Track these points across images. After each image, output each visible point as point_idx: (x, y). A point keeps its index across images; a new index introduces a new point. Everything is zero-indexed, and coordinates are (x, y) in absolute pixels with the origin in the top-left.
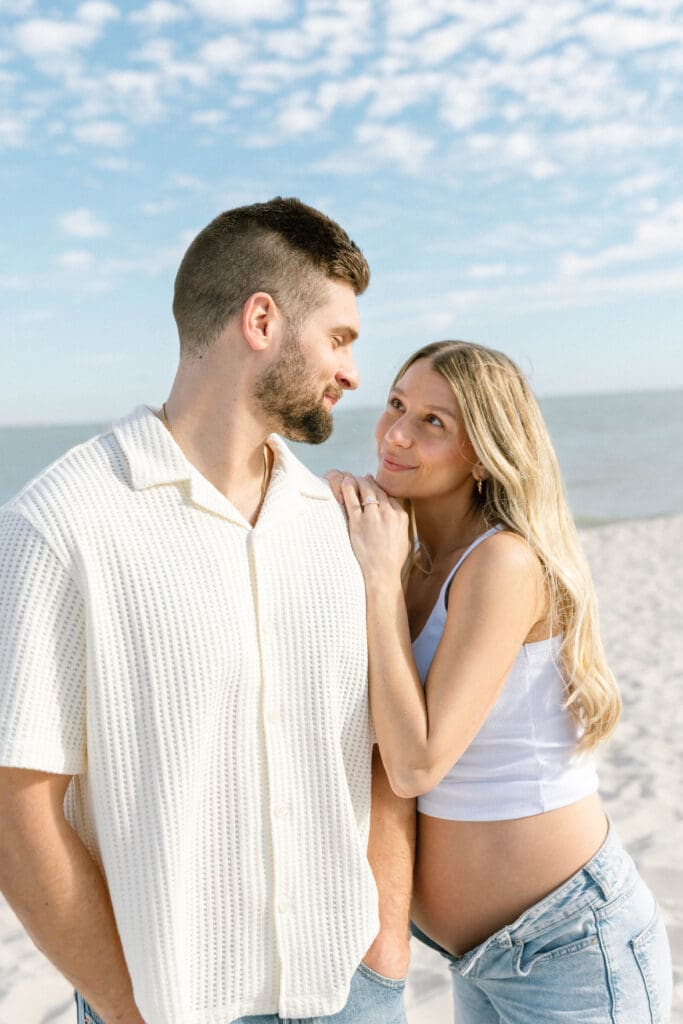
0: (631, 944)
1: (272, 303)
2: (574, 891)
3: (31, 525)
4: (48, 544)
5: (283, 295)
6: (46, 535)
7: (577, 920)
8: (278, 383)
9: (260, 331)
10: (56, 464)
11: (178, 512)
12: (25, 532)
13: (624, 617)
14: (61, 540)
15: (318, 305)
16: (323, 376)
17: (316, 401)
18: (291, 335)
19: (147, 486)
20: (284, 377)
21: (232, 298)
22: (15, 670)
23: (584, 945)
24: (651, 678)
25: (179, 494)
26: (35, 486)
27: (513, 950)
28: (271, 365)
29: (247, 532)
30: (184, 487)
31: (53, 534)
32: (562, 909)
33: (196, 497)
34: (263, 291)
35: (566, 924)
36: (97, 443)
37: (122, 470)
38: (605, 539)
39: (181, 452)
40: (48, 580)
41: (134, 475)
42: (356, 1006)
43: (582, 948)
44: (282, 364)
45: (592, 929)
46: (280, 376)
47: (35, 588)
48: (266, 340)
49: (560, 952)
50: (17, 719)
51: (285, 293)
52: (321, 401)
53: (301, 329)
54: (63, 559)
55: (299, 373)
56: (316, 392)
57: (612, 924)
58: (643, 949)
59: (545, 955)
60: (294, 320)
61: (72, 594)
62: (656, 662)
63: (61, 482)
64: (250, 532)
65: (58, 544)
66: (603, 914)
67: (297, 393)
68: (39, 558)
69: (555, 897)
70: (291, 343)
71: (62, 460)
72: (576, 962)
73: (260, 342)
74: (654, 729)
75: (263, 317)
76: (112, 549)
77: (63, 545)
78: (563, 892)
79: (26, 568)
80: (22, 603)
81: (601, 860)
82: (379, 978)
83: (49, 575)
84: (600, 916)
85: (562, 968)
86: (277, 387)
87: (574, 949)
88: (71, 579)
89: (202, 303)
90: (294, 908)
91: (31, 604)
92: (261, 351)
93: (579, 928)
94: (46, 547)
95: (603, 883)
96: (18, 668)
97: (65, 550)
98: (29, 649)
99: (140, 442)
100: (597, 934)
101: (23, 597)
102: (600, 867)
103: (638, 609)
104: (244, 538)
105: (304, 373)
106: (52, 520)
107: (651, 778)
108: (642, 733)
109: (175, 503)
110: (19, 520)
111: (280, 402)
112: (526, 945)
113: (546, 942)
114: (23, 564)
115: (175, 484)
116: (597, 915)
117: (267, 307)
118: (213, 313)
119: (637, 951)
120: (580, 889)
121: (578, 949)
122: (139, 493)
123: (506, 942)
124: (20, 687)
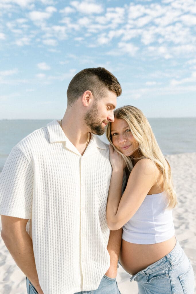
0: (179, 278)
1: (91, 94)
2: (162, 262)
3: (21, 151)
4: (26, 157)
5: (95, 92)
6: (25, 154)
7: (163, 270)
8: (90, 116)
9: (87, 101)
10: (30, 135)
11: (62, 150)
12: (20, 153)
13: (183, 179)
14: (29, 156)
15: (104, 97)
16: (103, 117)
17: (100, 123)
18: (95, 103)
19: (54, 142)
20: (92, 115)
21: (81, 91)
22: (14, 190)
23: (165, 276)
24: (189, 196)
25: (62, 145)
26: (24, 140)
27: (146, 276)
28: (89, 111)
29: (80, 157)
30: (64, 143)
31: (27, 154)
32: (159, 266)
33: (67, 146)
34: (89, 90)
35: (160, 271)
36: (42, 129)
37: (48, 137)
38: (179, 157)
39: (64, 134)
40: (25, 166)
41: (50, 139)
42: (102, 286)
43: (164, 277)
44: (92, 111)
45: (167, 272)
46: (91, 114)
47: (21, 168)
48: (88, 104)
49: (158, 277)
50: (14, 203)
51: (95, 91)
52: (101, 123)
53: (98, 102)
54: (29, 161)
55: (96, 114)
56: (101, 121)
57: (173, 271)
58: (183, 279)
59: (154, 278)
60: (97, 99)
61: (31, 170)
62: (191, 192)
63: (31, 140)
64: (81, 157)
65: (28, 157)
66: (170, 268)
67: (95, 120)
68: (23, 160)
69: (157, 263)
70: (95, 106)
71: (32, 134)
72: (162, 281)
73: (86, 104)
74: (189, 210)
75: (89, 97)
76: (42, 159)
77: (29, 157)
78: (159, 262)
79: (19, 163)
80: (17, 172)
81: (171, 254)
82: (109, 278)
83: (25, 165)
84: (170, 269)
85: (159, 282)
86: (90, 117)
87: (162, 277)
88: (31, 166)
89: (73, 91)
90: (86, 261)
91: (20, 173)
92: (87, 106)
93: (163, 272)
94: (25, 157)
95: (171, 261)
96: (15, 190)
97: (30, 159)
98: (18, 185)
99: (53, 130)
100: (169, 274)
101: (18, 170)
102: (171, 256)
103: (187, 177)
104: (79, 159)
105: (97, 115)
106: (27, 150)
107: (188, 223)
108: (186, 211)
109: (61, 148)
110: (18, 149)
111: (90, 122)
112: (149, 275)
113: (154, 275)
114: (18, 161)
115: (62, 142)
116: (169, 269)
117: (90, 95)
118: (75, 95)
119: (181, 279)
120: (164, 262)
121: (163, 277)
122: (51, 144)
123: (144, 274)
124: (15, 195)
